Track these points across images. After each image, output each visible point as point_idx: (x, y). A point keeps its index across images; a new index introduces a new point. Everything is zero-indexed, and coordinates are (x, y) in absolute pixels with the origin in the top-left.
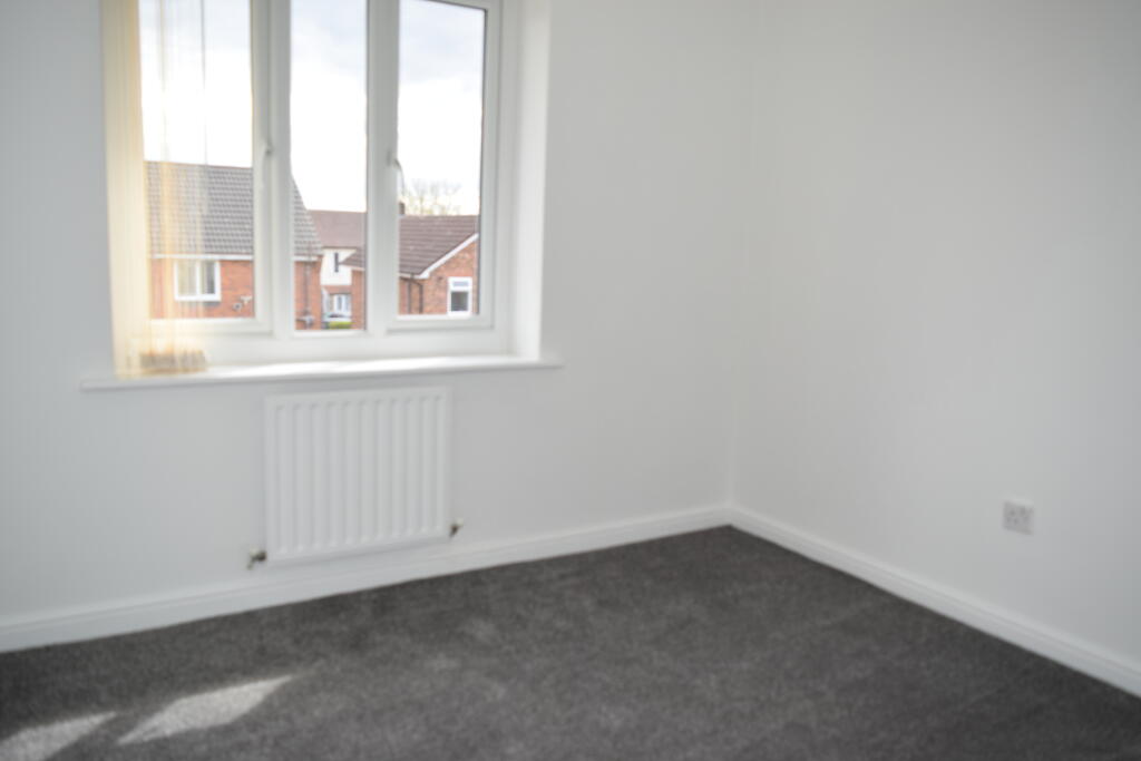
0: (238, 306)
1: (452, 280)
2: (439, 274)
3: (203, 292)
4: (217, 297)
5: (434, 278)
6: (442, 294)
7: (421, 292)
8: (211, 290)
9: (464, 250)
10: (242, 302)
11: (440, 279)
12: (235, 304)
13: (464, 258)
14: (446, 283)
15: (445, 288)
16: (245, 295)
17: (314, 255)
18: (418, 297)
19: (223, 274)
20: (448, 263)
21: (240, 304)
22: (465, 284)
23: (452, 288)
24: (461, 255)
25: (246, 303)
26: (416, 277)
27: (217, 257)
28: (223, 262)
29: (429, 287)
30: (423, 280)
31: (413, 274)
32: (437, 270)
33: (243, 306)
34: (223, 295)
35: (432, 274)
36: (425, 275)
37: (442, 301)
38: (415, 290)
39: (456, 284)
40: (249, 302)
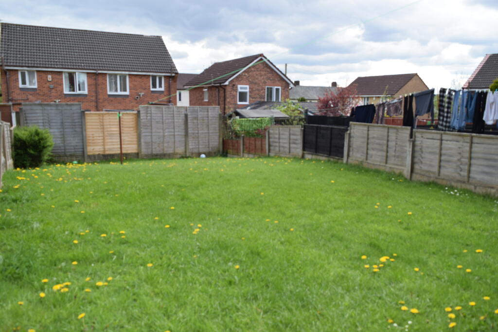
0: (137, 98)
1: (239, 86)
2: (234, 83)
3: (121, 91)
4: (127, 93)
5: (231, 85)
6: (235, 93)
7: (225, 92)
8: (125, 90)
9: (245, 72)
10: (140, 95)
11: (234, 85)
12: (136, 97)
13: (245, 75)
14: (237, 87)
15: (236, 90)
16: (140, 92)
17: (173, 73)
18: (223, 95)
19: (130, 82)
20: (237, 77)
21: (138, 97)
22: (246, 88)
23: (240, 90)
24: (244, 74)
25: (141, 96)
26: (222, 84)
27: (127, 73)
28: (130, 75)
29: (228, 89)
30: (226, 86)
31: (220, 83)
32: (232, 81)
33: (140, 97)
34: (130, 92)
35: (230, 83)
36: (227, 83)
37: (235, 96)
38: (222, 92)
39: (241, 88)
40: (143, 95)
